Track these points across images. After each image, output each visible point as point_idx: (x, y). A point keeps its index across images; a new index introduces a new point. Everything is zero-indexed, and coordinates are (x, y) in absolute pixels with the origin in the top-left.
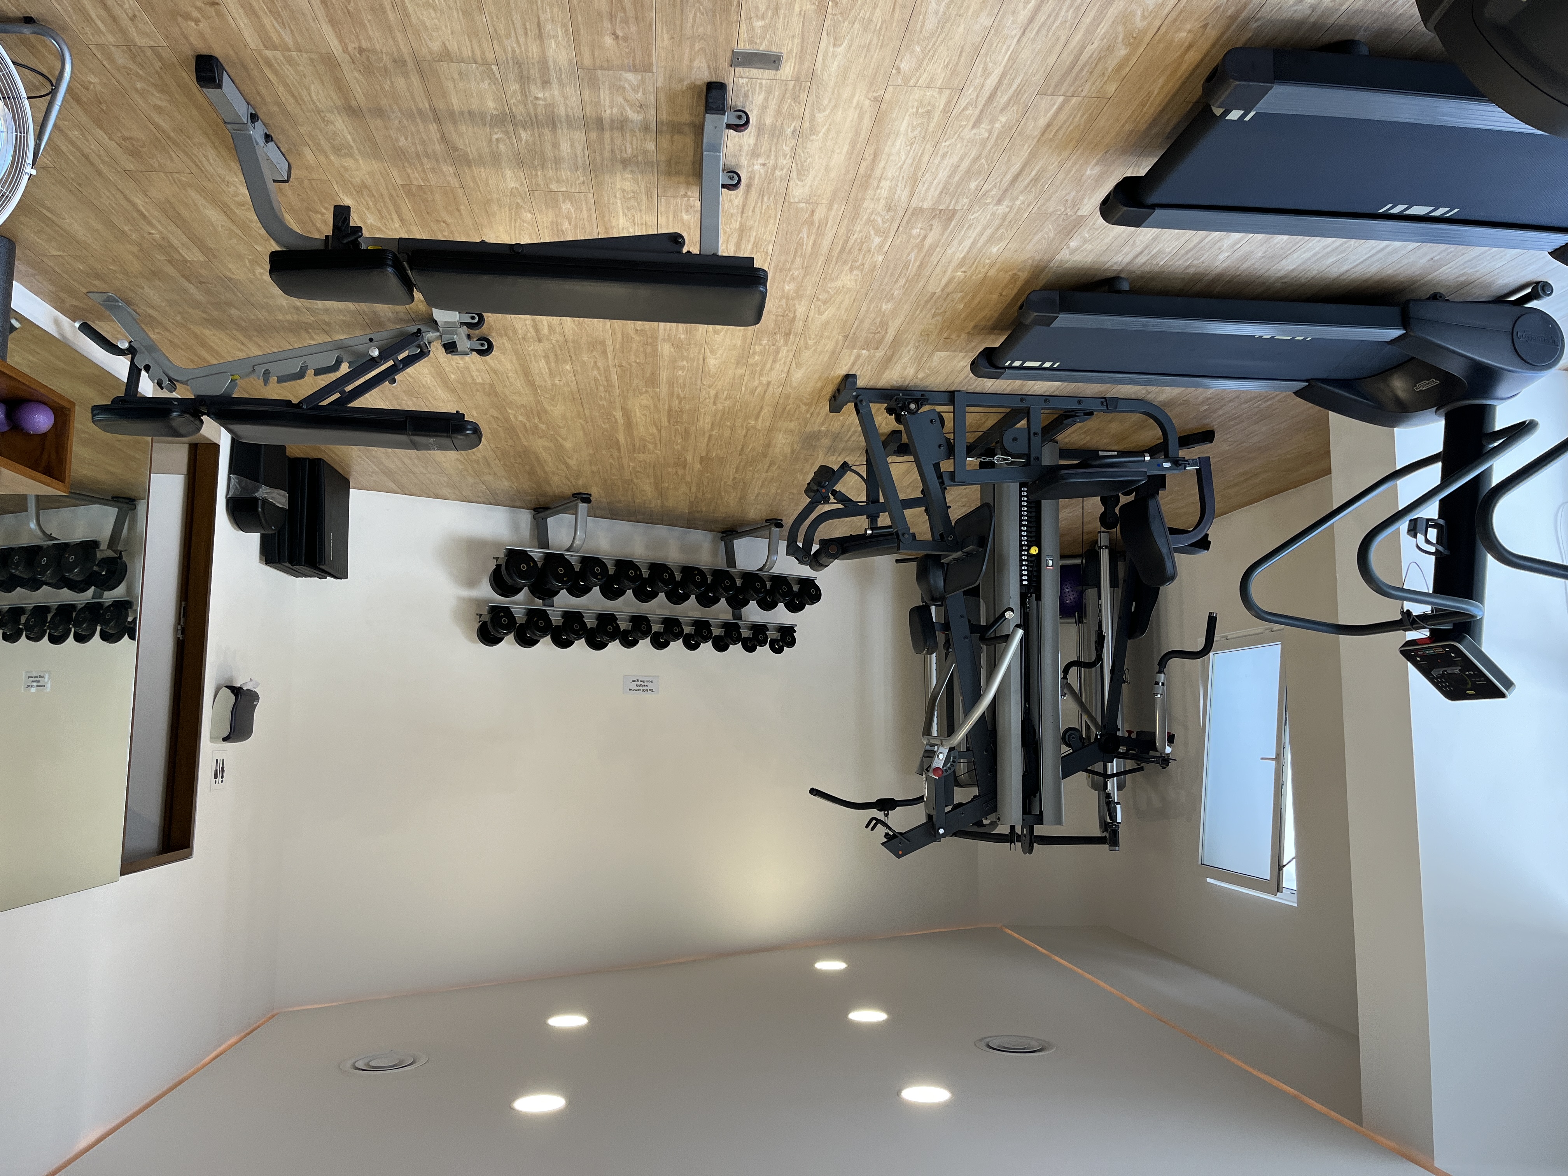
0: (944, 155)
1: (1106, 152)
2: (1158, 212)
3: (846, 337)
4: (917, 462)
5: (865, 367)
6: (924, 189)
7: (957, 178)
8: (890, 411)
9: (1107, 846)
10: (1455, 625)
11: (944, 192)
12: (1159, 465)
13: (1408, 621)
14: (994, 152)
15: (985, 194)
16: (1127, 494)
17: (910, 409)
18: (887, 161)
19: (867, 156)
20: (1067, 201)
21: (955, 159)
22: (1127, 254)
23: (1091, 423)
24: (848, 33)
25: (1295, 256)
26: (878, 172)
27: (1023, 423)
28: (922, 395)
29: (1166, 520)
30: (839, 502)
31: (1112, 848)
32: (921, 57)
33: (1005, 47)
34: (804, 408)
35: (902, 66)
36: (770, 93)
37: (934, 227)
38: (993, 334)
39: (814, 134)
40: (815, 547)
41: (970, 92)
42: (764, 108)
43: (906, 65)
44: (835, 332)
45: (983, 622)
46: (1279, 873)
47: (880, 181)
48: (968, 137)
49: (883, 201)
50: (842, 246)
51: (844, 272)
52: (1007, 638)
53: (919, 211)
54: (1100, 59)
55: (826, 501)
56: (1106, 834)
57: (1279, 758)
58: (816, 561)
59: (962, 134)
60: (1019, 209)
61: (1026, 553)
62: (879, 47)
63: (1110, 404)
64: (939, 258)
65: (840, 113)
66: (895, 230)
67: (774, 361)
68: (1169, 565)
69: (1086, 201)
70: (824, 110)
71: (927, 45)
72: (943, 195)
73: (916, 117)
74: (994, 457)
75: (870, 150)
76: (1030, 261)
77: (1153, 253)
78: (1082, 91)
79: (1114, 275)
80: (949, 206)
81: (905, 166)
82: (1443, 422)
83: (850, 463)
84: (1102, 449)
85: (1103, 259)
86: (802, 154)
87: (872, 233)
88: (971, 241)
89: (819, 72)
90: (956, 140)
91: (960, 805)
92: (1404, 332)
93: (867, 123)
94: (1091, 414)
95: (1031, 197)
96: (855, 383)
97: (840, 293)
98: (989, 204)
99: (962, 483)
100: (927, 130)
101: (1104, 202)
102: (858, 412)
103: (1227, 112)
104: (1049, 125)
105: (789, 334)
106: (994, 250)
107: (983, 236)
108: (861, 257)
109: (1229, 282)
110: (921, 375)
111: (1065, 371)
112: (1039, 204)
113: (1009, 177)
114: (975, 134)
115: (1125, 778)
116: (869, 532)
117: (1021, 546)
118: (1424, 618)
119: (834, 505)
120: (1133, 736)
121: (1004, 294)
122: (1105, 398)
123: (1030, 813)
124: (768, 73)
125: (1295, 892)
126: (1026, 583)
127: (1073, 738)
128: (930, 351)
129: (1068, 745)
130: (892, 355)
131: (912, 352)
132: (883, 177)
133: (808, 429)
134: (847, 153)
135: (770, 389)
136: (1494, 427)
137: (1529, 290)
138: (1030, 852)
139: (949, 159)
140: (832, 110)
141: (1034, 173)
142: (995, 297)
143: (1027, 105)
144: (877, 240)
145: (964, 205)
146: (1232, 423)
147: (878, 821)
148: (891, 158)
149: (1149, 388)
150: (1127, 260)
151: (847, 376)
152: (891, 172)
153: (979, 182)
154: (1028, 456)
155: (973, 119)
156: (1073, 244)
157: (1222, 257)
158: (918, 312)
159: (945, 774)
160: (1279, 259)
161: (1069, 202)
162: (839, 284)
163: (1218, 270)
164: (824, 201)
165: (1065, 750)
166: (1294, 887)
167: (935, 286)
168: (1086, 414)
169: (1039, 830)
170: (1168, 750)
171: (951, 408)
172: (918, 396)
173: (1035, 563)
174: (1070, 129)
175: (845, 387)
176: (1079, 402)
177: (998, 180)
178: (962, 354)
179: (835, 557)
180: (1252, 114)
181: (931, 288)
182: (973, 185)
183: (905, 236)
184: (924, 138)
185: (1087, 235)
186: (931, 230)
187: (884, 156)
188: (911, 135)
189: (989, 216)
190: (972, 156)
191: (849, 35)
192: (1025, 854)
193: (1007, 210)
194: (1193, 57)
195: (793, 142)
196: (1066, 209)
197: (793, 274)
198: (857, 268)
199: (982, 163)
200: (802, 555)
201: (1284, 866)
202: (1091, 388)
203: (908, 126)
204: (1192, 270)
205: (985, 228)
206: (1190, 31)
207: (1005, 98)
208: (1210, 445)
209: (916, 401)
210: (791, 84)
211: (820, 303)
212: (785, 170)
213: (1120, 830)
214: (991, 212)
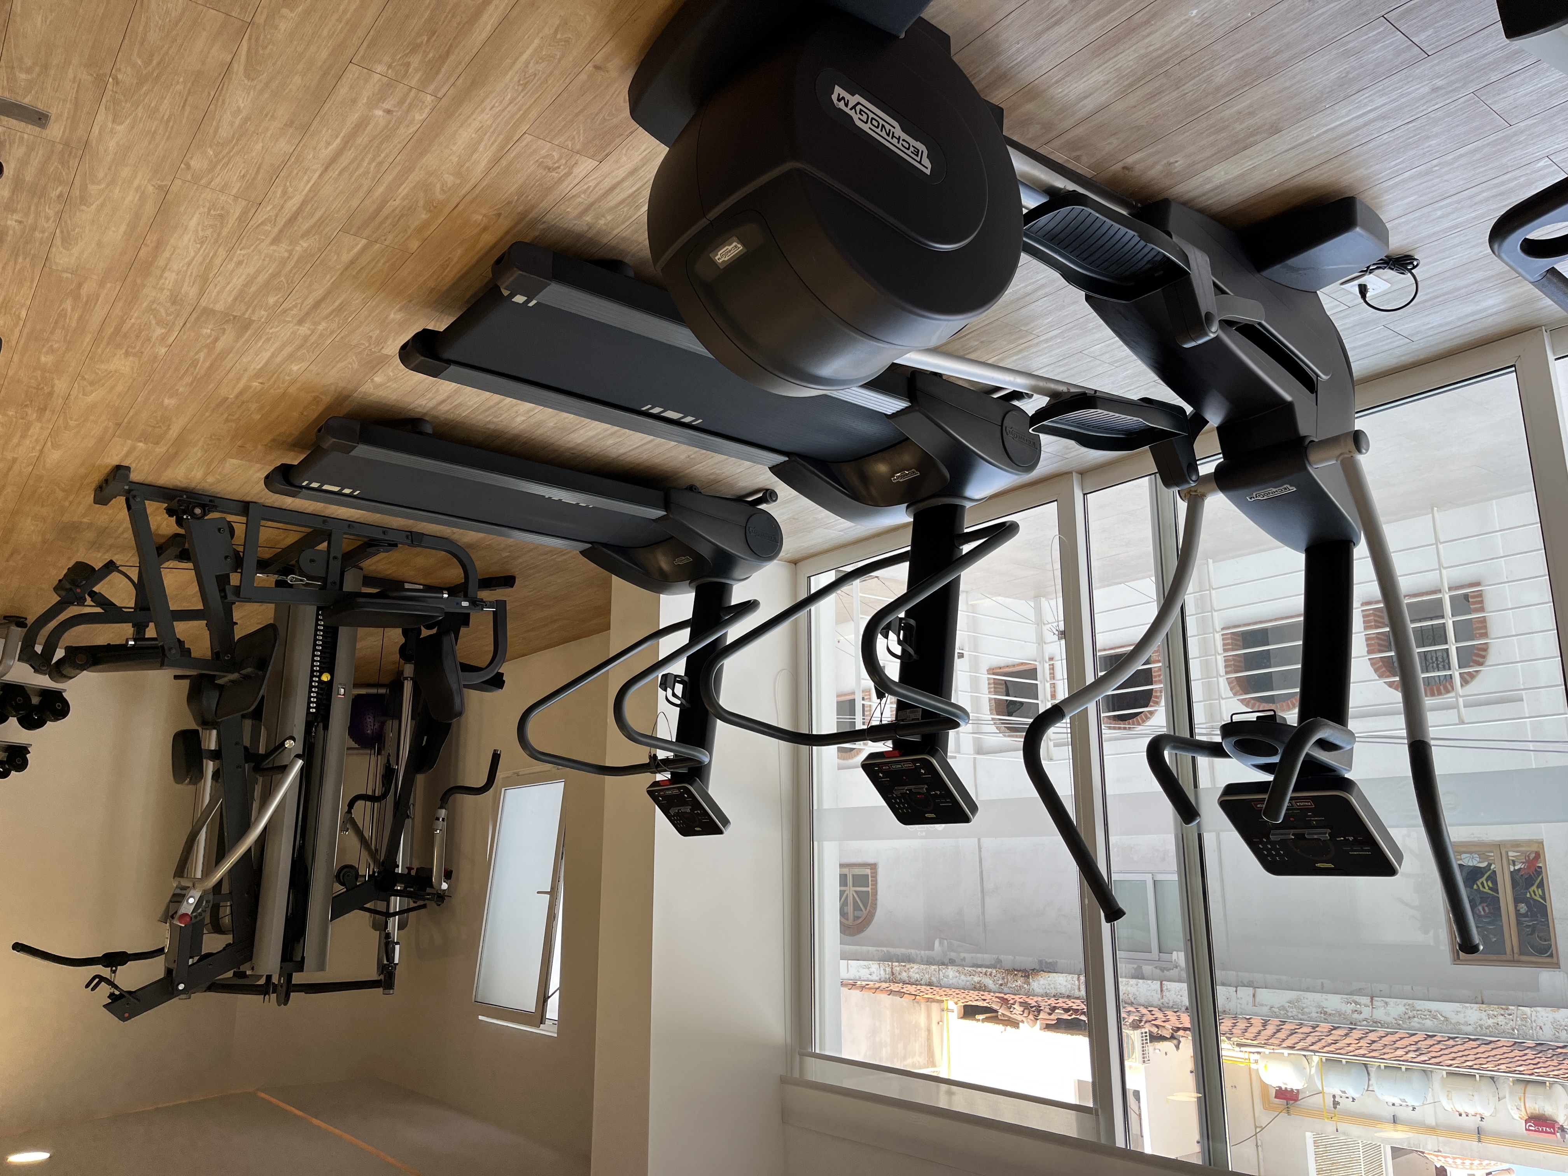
0: (240, 263)
1: (410, 301)
2: (453, 368)
3: (118, 425)
4: (197, 570)
5: (142, 461)
6: (216, 291)
7: (253, 289)
8: (170, 512)
9: (381, 990)
10: (690, 769)
11: (239, 299)
12: (457, 604)
13: (655, 765)
14: (295, 274)
15: (285, 312)
16: (429, 627)
17: (195, 514)
18: (173, 253)
19: (149, 242)
20: (371, 337)
21: (251, 270)
22: (431, 399)
23: (395, 555)
24: (130, 114)
25: (582, 432)
26: (161, 262)
27: (324, 546)
28: (210, 501)
29: (458, 655)
30: (99, 605)
31: (387, 992)
32: (214, 160)
33: (306, 178)
34: (60, 494)
35: (192, 163)
36: (33, 150)
37: (227, 332)
38: (293, 451)
39: (85, 205)
40: (59, 654)
41: (268, 209)
42: (24, 163)
43: (197, 163)
44: (103, 418)
45: (262, 750)
46: (543, 1005)
47: (163, 271)
48: (265, 251)
49: (166, 293)
50: (116, 329)
51: (118, 356)
52: (284, 769)
53: (208, 312)
54: (402, 216)
55: (81, 602)
56: (382, 977)
57: (553, 893)
58: (58, 671)
59: (259, 247)
60: (321, 335)
61: (317, 679)
62: (165, 138)
63: (415, 539)
64: (232, 364)
65: (117, 190)
66: (181, 324)
67: (23, 437)
68: (457, 701)
69: (389, 342)
70: (99, 183)
71: (221, 152)
72: (237, 303)
73: (207, 218)
74: (287, 576)
75: (152, 239)
76: (333, 388)
77: (455, 403)
78: (385, 240)
79: (418, 416)
80: (244, 314)
81: (194, 263)
82: (694, 594)
83: (118, 563)
84: (408, 581)
85: (408, 399)
86: (69, 222)
87: (153, 322)
88: (268, 354)
89: (94, 142)
90: (253, 251)
91: (210, 955)
92: (665, 513)
93: (149, 209)
94: (396, 545)
95: (334, 326)
96: (128, 476)
97: (112, 376)
98: (289, 322)
99: (249, 600)
100: (219, 234)
101: (404, 347)
102: (129, 508)
103: (512, 295)
104: (352, 262)
105: (45, 409)
106: (295, 368)
107: (283, 352)
108: (139, 344)
109: (525, 443)
110: (210, 479)
111: (365, 500)
112: (342, 334)
113: (310, 301)
114: (275, 251)
115: (408, 917)
116: (132, 643)
117: (312, 671)
118: (666, 761)
119: (90, 608)
120: (413, 873)
121: (305, 413)
122: (411, 532)
123: (291, 960)
124: (30, 130)
125: (556, 1022)
126: (314, 710)
127: (348, 876)
128: (222, 457)
129: (342, 884)
130: (176, 453)
131: (199, 454)
132: (168, 267)
133: (66, 518)
134: (125, 233)
135: (16, 468)
136: (730, 602)
137: (761, 495)
138: (286, 1002)
139: (245, 268)
140: (108, 185)
141: (337, 303)
142: (295, 414)
143: (330, 238)
144: (159, 331)
145: (262, 317)
146: (531, 571)
147: (102, 979)
148: (177, 251)
149: (455, 530)
150: (430, 405)
151: (118, 467)
152: (176, 265)
153: (279, 298)
154: (324, 580)
155: (273, 235)
156: (377, 379)
157: (519, 419)
158: (207, 414)
159: (194, 921)
160: (568, 433)
161: (373, 339)
162: (112, 367)
163: (515, 432)
164: (95, 277)
165: (339, 889)
166: (556, 1017)
167: (229, 391)
168: (390, 545)
169: (298, 978)
170: (445, 886)
171: (244, 520)
172: (206, 501)
173: (326, 691)
174: (373, 272)
175: (114, 478)
176: (384, 533)
177: (299, 301)
178: (258, 466)
179: (83, 668)
180: (534, 302)
181: (224, 392)
182: (271, 300)
183: (193, 334)
184: (216, 241)
185: (391, 374)
186: (223, 333)
187: (169, 247)
188: (201, 234)
189: (289, 334)
190: (270, 271)
191: (131, 117)
192: (279, 1005)
193: (309, 332)
194: (489, 239)
195: (59, 207)
196: (370, 344)
197: (52, 346)
198: (135, 355)
199: (282, 281)
200: (41, 663)
201: (549, 997)
202: (397, 521)
203: (198, 224)
204: (492, 427)
205: (283, 346)
206: (484, 216)
207: (305, 227)
208: (510, 589)
209: (203, 506)
210: (59, 147)
211: (85, 383)
212: (46, 234)
213: (397, 972)
214: (291, 330)
